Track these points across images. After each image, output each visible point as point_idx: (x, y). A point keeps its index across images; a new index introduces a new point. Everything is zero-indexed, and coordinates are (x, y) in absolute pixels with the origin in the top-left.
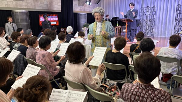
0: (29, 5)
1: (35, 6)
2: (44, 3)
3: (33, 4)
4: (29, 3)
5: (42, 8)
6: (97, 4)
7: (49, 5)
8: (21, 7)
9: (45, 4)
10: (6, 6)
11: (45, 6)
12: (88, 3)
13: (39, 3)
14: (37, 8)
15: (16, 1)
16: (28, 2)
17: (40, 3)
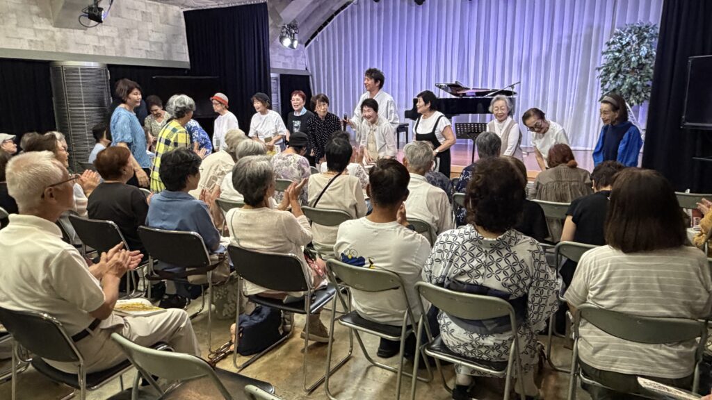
0: (104, 43)
1: (122, 46)
2: (151, 39)
3: (118, 42)
4: (103, 37)
5: (144, 56)
6: (306, 45)
7: (166, 46)
8: (81, 52)
9: (155, 43)
10: (30, 45)
11: (154, 48)
12: (287, 42)
13: (135, 38)
14: (129, 54)
15: (64, 30)
16: (100, 33)
17: (139, 39)
